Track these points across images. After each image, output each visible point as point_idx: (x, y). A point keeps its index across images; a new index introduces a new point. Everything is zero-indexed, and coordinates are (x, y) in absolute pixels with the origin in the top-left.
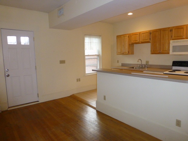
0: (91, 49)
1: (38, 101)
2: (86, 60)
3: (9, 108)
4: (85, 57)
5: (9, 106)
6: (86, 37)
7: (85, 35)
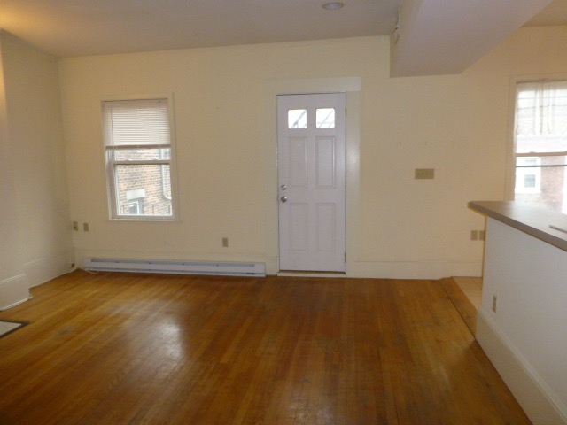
0: (541, 131)
1: (344, 273)
2: (517, 169)
3: (281, 271)
4: (515, 161)
5: (281, 269)
6: (522, 90)
7: (517, 83)
